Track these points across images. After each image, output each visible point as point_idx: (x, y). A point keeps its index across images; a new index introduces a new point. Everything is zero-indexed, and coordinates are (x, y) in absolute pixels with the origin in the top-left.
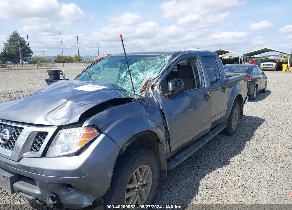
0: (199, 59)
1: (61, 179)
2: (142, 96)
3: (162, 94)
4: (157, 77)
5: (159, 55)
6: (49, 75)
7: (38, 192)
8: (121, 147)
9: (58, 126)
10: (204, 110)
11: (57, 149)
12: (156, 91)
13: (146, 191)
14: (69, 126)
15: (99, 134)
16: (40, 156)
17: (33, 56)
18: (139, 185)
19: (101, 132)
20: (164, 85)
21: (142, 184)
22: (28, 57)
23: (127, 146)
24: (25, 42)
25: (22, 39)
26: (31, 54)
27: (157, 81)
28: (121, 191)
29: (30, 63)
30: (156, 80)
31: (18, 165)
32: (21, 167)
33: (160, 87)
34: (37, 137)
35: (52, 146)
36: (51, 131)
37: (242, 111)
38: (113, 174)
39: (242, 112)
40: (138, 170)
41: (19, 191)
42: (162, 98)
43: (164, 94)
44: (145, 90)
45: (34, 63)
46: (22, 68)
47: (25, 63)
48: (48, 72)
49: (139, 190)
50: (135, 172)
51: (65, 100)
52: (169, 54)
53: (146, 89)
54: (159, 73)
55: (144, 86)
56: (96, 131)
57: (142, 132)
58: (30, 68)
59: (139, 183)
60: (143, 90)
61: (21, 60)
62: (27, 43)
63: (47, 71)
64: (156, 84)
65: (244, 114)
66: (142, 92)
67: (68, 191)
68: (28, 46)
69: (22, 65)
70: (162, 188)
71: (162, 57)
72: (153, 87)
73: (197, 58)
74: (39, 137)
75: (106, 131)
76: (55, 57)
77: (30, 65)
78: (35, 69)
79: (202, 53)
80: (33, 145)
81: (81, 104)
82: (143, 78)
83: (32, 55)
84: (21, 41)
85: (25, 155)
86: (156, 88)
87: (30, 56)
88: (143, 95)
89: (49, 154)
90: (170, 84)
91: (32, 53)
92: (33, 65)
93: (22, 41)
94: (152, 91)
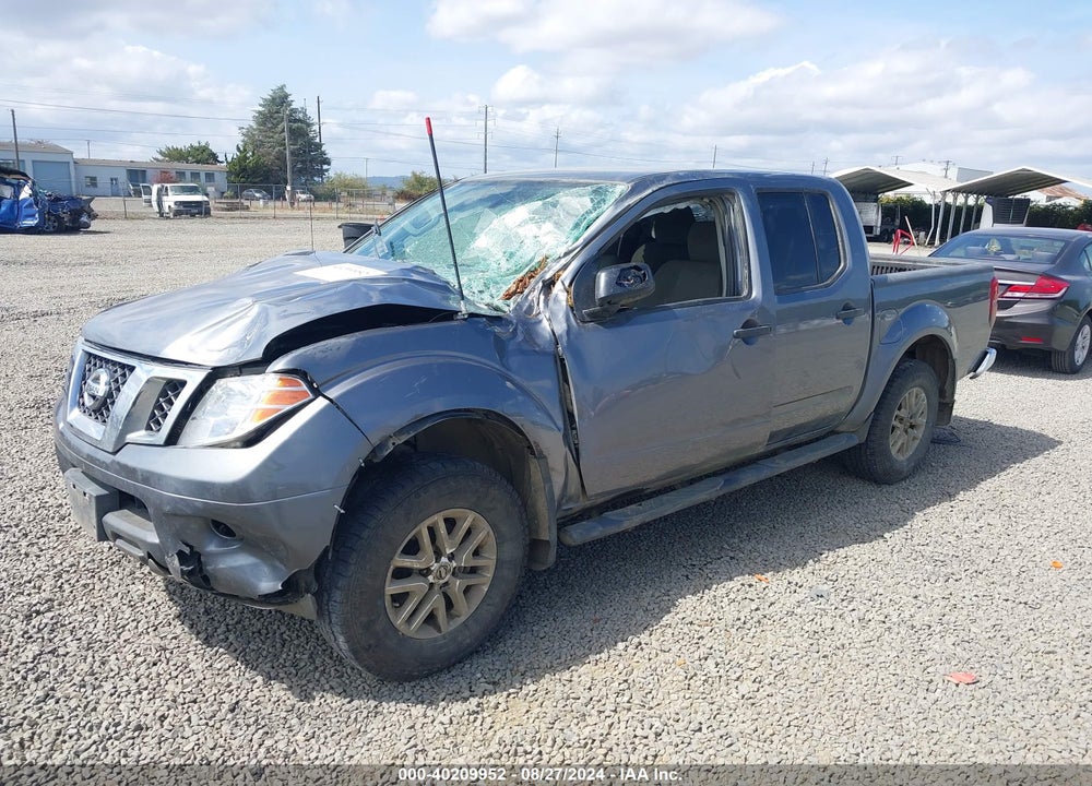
0: (744, 199)
1: (200, 506)
2: (506, 309)
3: (572, 308)
4: (566, 254)
5: (593, 181)
6: (345, 239)
7: (153, 538)
8: (375, 440)
9: (214, 369)
10: (737, 375)
11: (203, 428)
12: (556, 300)
13: (467, 590)
14: (243, 370)
15: (311, 396)
16: (162, 443)
17: (331, 174)
18: (445, 567)
19: (317, 393)
20: (583, 281)
21: (455, 565)
22: (316, 179)
23: (398, 442)
24: (309, 125)
25: (301, 115)
26: (325, 167)
27: (565, 267)
28: (368, 567)
29: (318, 198)
30: (563, 261)
31: (113, 461)
32: (118, 467)
33: (571, 284)
34: (164, 394)
35: (193, 419)
36: (194, 379)
37: (947, 400)
38: (342, 511)
39: (945, 404)
40: (438, 520)
41: (117, 536)
42: (568, 320)
43: (579, 310)
44: (522, 293)
45: (331, 197)
46: (289, 212)
47: (304, 197)
48: (341, 230)
49: (442, 582)
50: (428, 522)
51: (249, 301)
52: (625, 178)
53: (526, 291)
54: (577, 239)
55: (521, 281)
56: (304, 387)
57: (459, 410)
58: (316, 214)
59: (444, 560)
60: (514, 293)
61: (289, 188)
62: (316, 128)
63: (340, 227)
64: (559, 276)
65: (958, 411)
66: (508, 299)
67: (223, 543)
68: (317, 140)
69: (292, 204)
70: (553, 604)
71: (600, 188)
72: (549, 285)
73: (733, 194)
74: (168, 395)
75: (333, 393)
76: (403, 179)
77: (317, 204)
78: (328, 219)
79: (768, 178)
80: (153, 415)
81: (285, 311)
82: (532, 255)
83: (327, 170)
84: (296, 121)
85: (131, 437)
86: (558, 289)
87: (321, 173)
88: (509, 308)
89: (184, 439)
90: (602, 278)
91: (329, 164)
92: (325, 205)
93: (300, 121)
94: (542, 297)
